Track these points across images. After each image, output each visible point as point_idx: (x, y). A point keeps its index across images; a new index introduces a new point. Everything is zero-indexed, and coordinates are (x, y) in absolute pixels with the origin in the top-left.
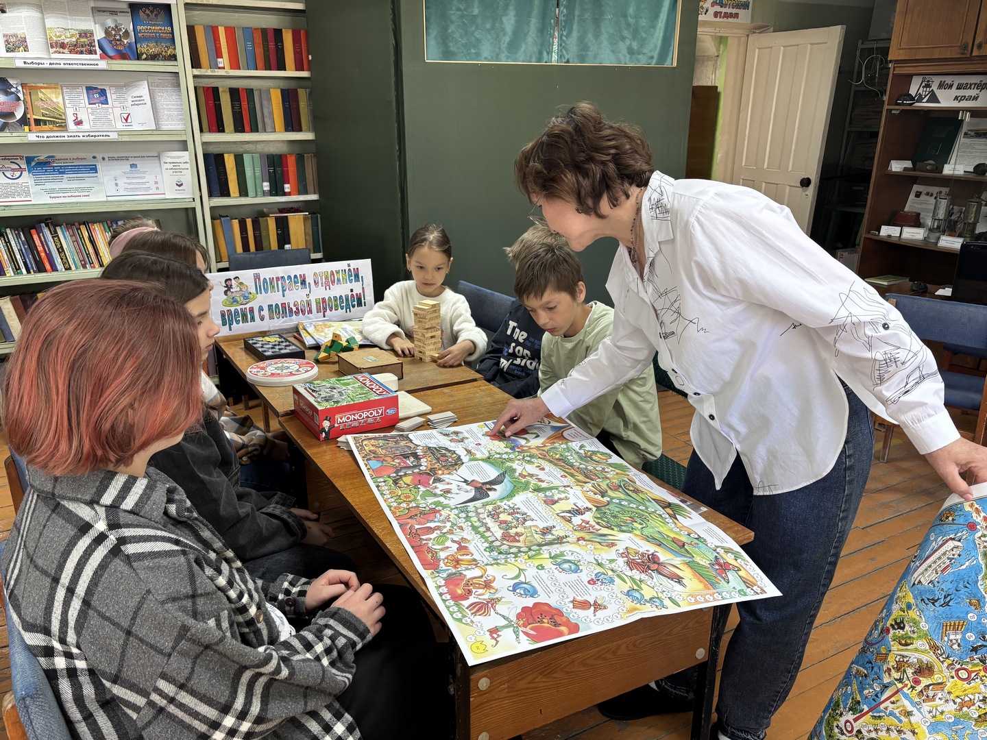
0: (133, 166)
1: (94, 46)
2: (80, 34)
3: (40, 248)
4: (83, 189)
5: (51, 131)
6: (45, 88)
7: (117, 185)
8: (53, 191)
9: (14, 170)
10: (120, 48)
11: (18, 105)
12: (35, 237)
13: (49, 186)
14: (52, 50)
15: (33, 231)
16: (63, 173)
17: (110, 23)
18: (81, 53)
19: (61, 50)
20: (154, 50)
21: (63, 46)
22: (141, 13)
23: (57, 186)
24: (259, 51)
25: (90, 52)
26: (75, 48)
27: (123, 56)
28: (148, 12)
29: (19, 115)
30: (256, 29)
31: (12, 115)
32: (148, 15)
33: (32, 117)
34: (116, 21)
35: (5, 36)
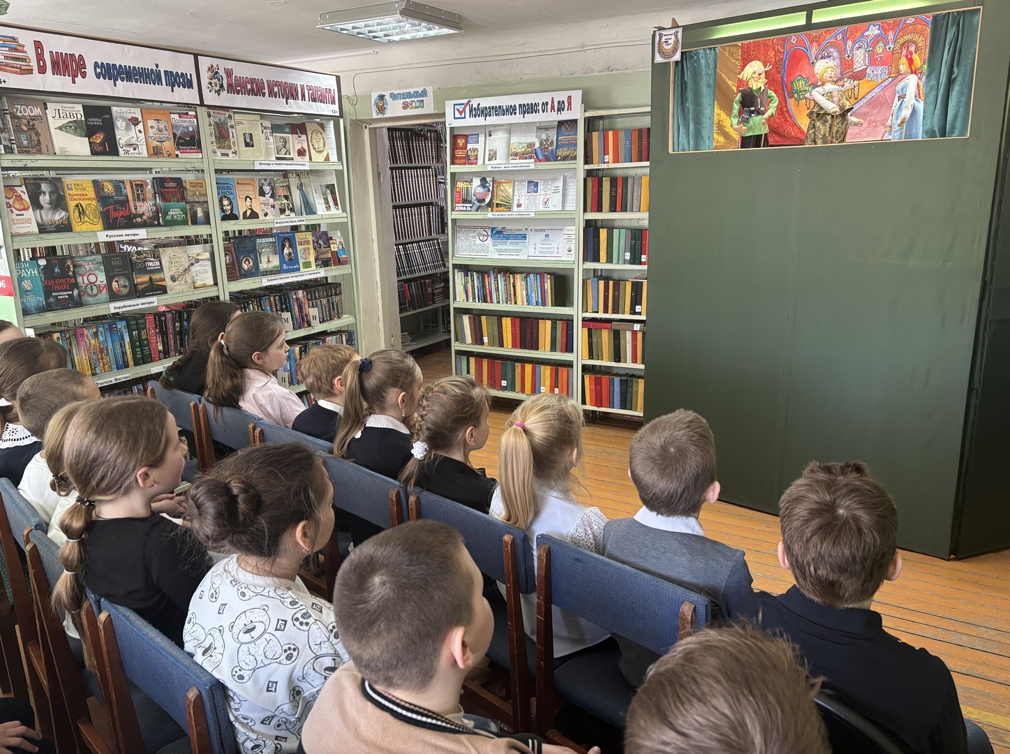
0: (547, 236)
2: (527, 146)
3: (487, 287)
4: (517, 251)
5: (503, 211)
6: (505, 183)
7: (535, 248)
8: (501, 250)
9: (484, 236)
10: (546, 153)
11: (488, 194)
12: (486, 279)
13: (499, 247)
14: (511, 158)
15: (486, 275)
16: (508, 239)
17: (544, 137)
18: (526, 158)
19: (515, 157)
20: (566, 153)
21: (516, 155)
22: (563, 127)
23: (504, 247)
24: (635, 147)
25: (531, 158)
26: (523, 156)
27: (547, 159)
28: (567, 126)
29: (487, 201)
30: (634, 130)
31: (484, 200)
32: (567, 128)
33: (495, 202)
35: (489, 151)
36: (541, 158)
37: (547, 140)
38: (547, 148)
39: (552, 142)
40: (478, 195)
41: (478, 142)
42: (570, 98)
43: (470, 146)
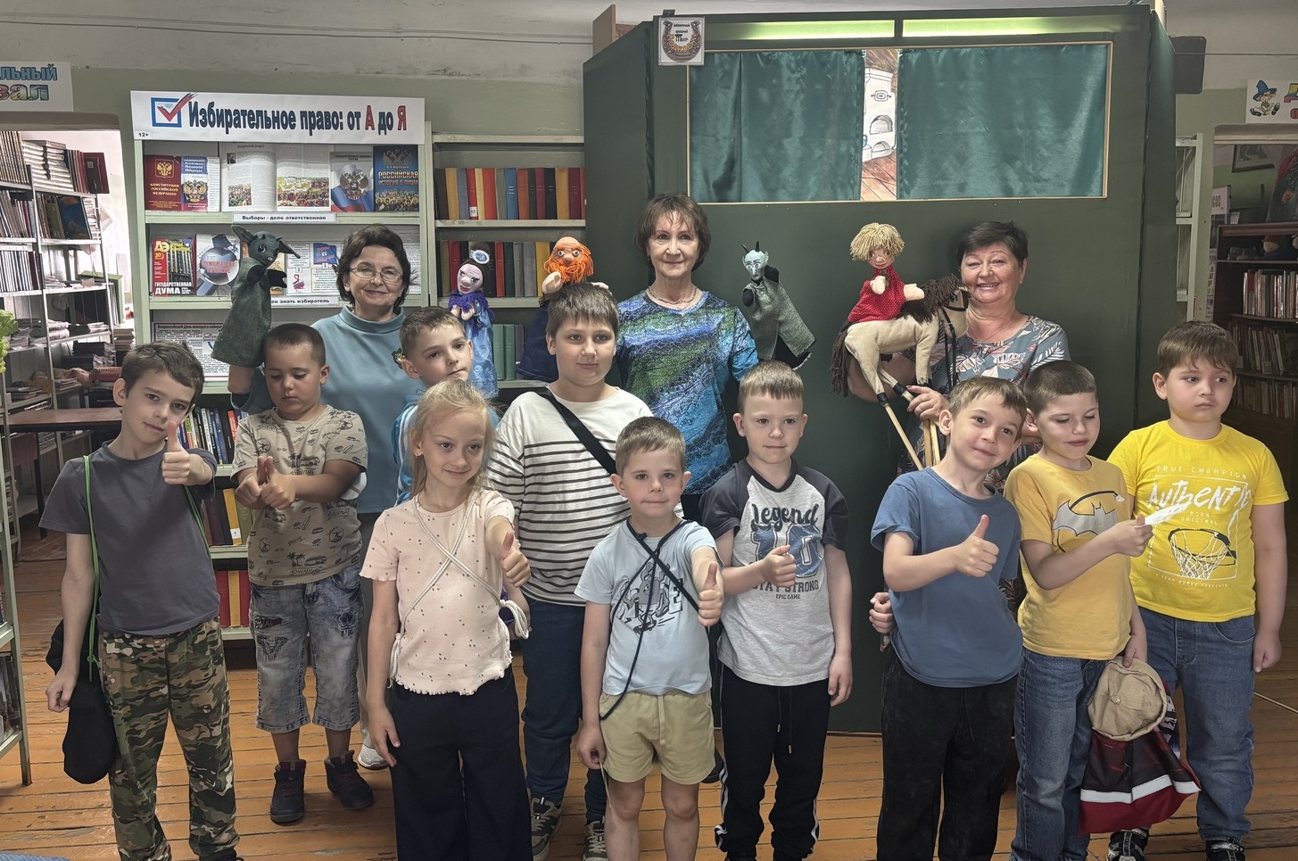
1: (327, 197)
2: (313, 183)
10: (355, 198)
11: (233, 265)
14: (278, 203)
15: (230, 414)
17: (347, 169)
18: (311, 204)
19: (289, 202)
20: (394, 199)
21: (291, 197)
22: (385, 157)
24: (524, 196)
25: (322, 204)
26: (304, 200)
27: (357, 207)
28: (393, 155)
29: (232, 276)
30: (524, 169)
31: (224, 276)
32: (393, 159)
34: (355, 166)
35: (230, 188)
36: (344, 204)
37: (355, 175)
38: (357, 189)
39: (365, 181)
40: (208, 267)
41: (205, 171)
42: (402, 109)
43: (186, 178)
